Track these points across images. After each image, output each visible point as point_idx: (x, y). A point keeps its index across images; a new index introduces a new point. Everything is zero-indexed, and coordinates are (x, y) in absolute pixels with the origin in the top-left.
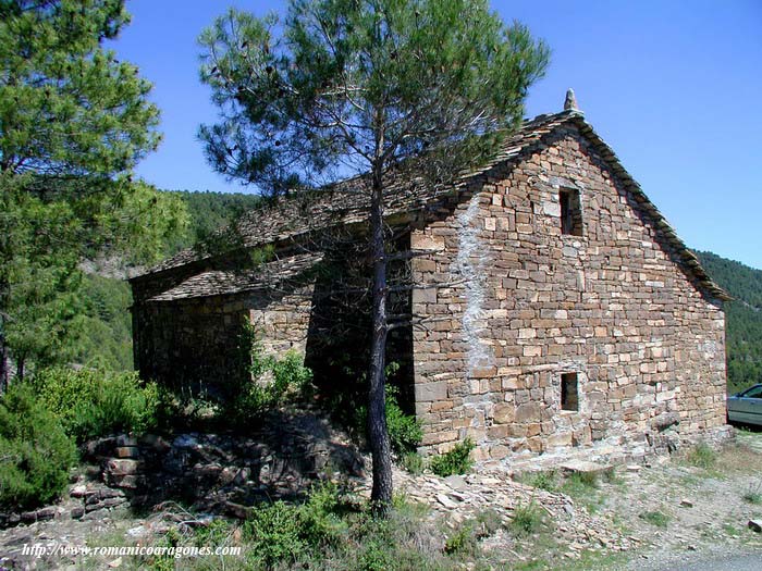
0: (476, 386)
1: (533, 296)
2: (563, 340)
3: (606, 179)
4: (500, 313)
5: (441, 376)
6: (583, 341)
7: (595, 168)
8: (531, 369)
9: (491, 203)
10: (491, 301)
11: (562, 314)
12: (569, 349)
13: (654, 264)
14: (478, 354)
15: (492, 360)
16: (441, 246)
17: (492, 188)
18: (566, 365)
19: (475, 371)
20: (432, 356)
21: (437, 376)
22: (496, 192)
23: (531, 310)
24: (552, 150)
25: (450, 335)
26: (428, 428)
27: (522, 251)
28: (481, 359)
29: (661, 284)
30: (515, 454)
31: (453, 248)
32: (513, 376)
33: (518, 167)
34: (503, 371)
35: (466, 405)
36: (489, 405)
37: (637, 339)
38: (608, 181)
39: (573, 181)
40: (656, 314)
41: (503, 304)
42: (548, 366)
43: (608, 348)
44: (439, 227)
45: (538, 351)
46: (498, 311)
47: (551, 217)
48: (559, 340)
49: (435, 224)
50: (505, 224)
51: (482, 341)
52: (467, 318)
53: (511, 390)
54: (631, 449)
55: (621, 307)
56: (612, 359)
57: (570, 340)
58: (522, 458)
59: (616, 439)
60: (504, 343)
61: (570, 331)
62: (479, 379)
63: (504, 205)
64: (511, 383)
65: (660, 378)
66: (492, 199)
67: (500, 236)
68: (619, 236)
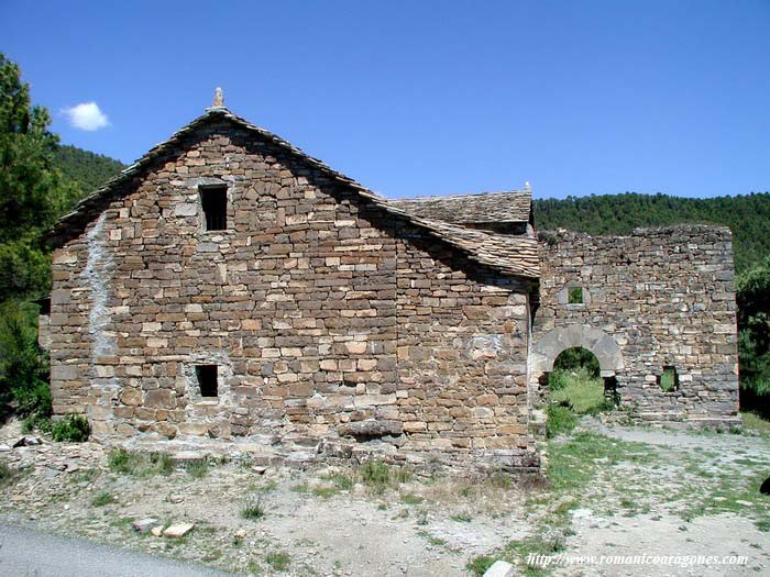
0: (102, 371)
1: (157, 293)
2: (197, 333)
3: (271, 164)
4: (124, 309)
5: (72, 361)
6: (226, 334)
7: (255, 157)
8: (155, 359)
9: (118, 217)
10: (113, 300)
11: (195, 309)
12: (205, 341)
13: (359, 244)
14: (103, 344)
15: (113, 349)
16: (75, 259)
17: (118, 204)
18: (201, 357)
19: (99, 359)
20: (66, 345)
21: (68, 361)
22: (124, 207)
23: (155, 306)
24: (191, 153)
25: (79, 329)
26: (60, 401)
27: (145, 253)
28: (104, 349)
29: (372, 267)
30: (143, 435)
31: (83, 261)
32: (135, 364)
33: (146, 180)
34: (125, 359)
35: (94, 386)
36: (115, 387)
37: (317, 332)
38: (277, 166)
39: (219, 177)
40: (359, 303)
41: (125, 302)
42: (177, 357)
43: (263, 342)
44: (74, 244)
45: (164, 343)
46: (120, 308)
47: (184, 217)
48: (190, 333)
49: (71, 242)
50: (130, 232)
51: (105, 333)
52: (93, 316)
53: (135, 377)
54: (288, 452)
55: (290, 297)
56: (268, 354)
57: (206, 333)
58: (151, 439)
59: (266, 438)
60: (126, 335)
61: (207, 324)
62: (104, 365)
63: (130, 215)
64: (135, 370)
65: (362, 378)
66: (119, 213)
67: (126, 244)
68: (290, 221)
